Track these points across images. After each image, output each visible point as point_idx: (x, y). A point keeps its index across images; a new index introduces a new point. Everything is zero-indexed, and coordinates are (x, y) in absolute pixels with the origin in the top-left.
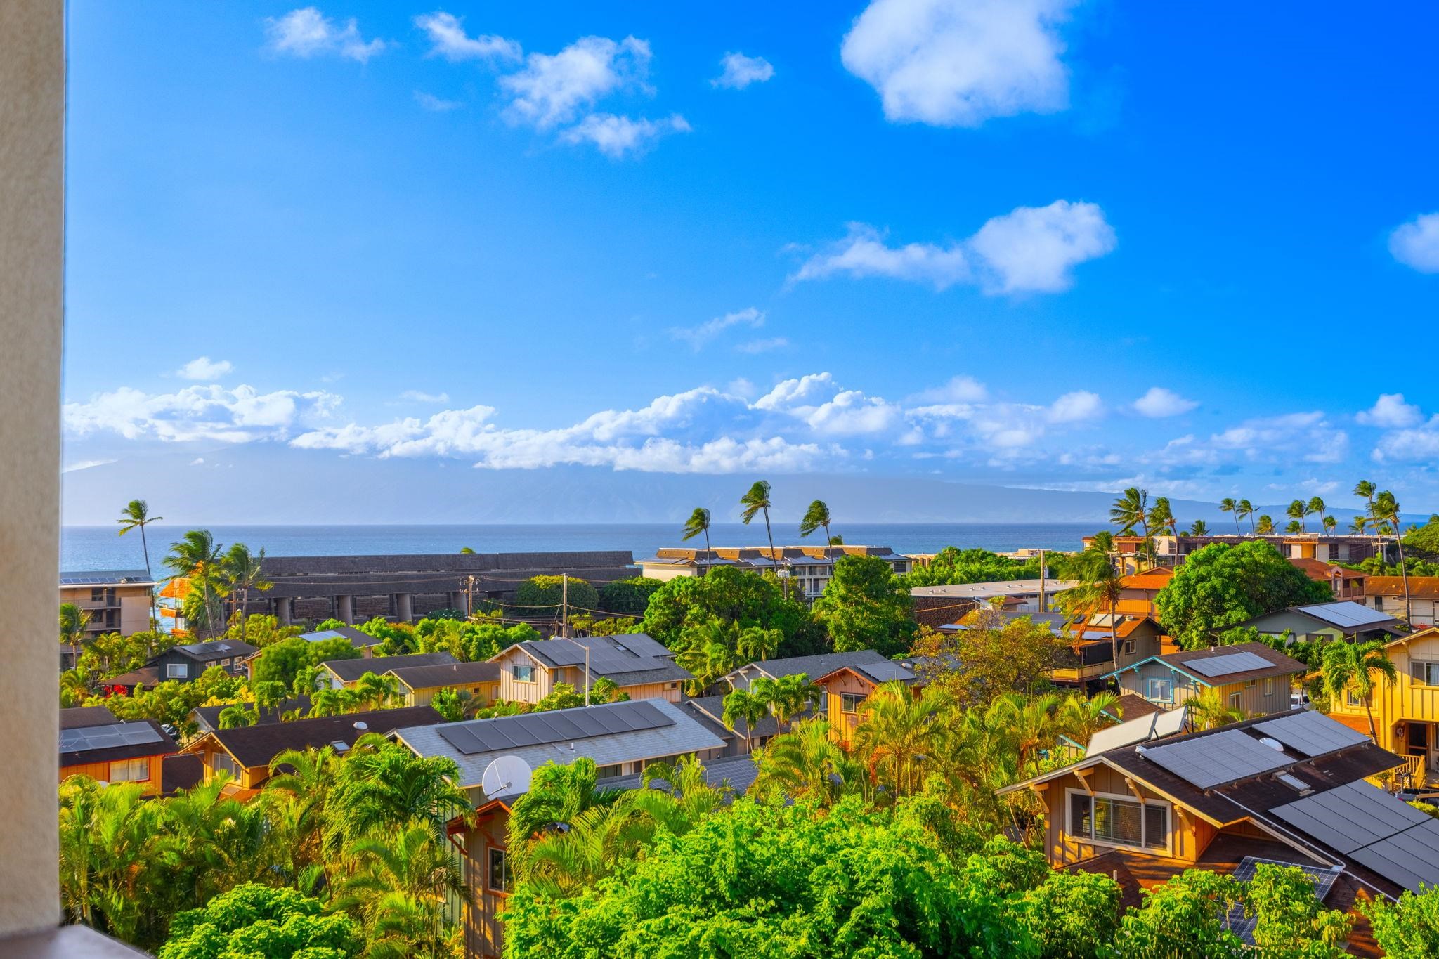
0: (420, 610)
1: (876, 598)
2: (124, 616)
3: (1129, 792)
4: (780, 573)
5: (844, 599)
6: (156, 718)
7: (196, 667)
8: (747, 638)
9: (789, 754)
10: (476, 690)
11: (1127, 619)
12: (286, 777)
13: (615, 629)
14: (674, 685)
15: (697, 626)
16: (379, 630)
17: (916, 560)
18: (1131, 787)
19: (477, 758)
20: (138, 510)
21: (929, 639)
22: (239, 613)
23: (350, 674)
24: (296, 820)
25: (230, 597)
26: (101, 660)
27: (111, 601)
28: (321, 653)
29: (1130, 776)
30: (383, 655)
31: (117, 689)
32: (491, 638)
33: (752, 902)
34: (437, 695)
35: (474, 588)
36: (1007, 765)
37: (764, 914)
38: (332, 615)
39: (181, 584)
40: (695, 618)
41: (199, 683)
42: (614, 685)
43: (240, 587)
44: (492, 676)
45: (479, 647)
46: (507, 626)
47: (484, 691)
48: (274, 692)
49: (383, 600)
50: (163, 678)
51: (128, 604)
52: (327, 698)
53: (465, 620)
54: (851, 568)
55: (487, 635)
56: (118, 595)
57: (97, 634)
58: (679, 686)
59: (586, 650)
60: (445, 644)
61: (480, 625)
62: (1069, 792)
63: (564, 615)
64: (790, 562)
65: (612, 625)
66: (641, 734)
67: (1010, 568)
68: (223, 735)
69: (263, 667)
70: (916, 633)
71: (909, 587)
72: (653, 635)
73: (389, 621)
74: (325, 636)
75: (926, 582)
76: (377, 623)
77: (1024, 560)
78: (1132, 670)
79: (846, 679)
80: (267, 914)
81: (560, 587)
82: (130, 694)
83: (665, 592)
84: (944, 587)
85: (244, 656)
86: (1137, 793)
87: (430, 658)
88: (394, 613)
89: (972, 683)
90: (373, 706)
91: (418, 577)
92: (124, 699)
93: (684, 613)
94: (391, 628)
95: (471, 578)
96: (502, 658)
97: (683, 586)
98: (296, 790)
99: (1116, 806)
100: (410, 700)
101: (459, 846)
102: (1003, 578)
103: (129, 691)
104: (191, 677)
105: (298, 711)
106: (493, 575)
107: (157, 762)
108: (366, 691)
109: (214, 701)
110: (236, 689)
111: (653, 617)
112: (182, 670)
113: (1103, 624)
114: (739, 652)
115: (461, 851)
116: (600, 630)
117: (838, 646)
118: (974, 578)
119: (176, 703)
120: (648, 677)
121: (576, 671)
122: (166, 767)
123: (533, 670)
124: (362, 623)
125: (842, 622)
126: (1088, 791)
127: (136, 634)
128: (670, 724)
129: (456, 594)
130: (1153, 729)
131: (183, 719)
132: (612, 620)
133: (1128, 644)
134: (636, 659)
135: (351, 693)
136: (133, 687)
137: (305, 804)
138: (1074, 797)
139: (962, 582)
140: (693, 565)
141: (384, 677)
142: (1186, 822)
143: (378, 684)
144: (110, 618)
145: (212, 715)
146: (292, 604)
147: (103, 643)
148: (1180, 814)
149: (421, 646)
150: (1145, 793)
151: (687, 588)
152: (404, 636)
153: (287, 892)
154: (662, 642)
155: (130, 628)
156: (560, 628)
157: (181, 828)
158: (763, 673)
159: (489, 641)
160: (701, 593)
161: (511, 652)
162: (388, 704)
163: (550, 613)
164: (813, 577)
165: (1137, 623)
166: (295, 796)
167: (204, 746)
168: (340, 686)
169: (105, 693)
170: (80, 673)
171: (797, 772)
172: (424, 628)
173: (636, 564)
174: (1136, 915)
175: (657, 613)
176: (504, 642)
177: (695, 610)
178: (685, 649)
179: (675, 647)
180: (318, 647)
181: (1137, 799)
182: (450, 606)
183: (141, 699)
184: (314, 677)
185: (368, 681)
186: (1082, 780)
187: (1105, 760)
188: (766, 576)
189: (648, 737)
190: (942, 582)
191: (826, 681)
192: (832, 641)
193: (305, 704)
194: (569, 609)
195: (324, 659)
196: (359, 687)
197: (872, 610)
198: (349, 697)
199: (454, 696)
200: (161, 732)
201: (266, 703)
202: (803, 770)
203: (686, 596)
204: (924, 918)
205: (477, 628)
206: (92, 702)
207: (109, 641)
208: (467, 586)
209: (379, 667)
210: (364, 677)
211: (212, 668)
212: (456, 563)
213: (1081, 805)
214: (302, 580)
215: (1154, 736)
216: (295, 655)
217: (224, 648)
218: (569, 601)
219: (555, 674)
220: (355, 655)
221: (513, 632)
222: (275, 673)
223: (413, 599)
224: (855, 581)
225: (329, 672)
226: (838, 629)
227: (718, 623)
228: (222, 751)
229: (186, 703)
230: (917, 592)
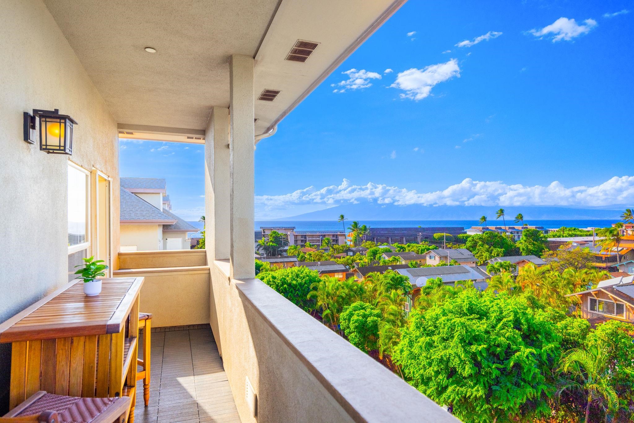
0: (407, 241)
1: (536, 241)
2: (339, 241)
3: (610, 299)
4: (507, 234)
5: (525, 241)
6: (345, 264)
7: (354, 253)
8: (495, 251)
9: (498, 281)
10: (420, 261)
11: (625, 249)
12: (370, 279)
13: (459, 247)
14: (473, 262)
15: (481, 247)
16: (397, 246)
17: (552, 231)
18: (611, 298)
19: (416, 277)
20: (342, 217)
21: (548, 252)
22: (364, 241)
23: (389, 256)
24: (372, 289)
25: (362, 237)
26: (334, 251)
27: (337, 237)
28: (382, 251)
29: (610, 294)
30: (398, 252)
31: (337, 257)
32: (425, 249)
33: (473, 315)
34: (410, 262)
35: (421, 236)
36: (570, 289)
37: (476, 318)
38: (386, 242)
39: (352, 234)
40: (480, 245)
41: (355, 257)
42: (456, 262)
43: (364, 235)
44: (424, 258)
45: (422, 250)
46: (429, 246)
47: (422, 261)
48: (371, 259)
49: (398, 239)
50: (347, 255)
51: (340, 238)
52: (384, 261)
53: (419, 244)
54: (528, 233)
55: (424, 248)
56: (338, 236)
57: (333, 245)
58: (475, 263)
59: (448, 252)
60: (413, 250)
61: (422, 245)
62: (589, 298)
63: (445, 243)
64: (510, 230)
65: (458, 246)
66: (461, 274)
67: (584, 233)
68: (358, 268)
69: (369, 254)
70: (543, 251)
71: (547, 238)
72: (468, 249)
73: (399, 244)
74: (384, 247)
75: (554, 236)
76: (396, 244)
77: (589, 231)
78: (623, 264)
79: (524, 263)
80: (363, 309)
81: (444, 236)
82: (340, 259)
83: (472, 238)
84: (560, 238)
85: (365, 251)
86: (613, 300)
87: (409, 253)
88: (401, 242)
89: (561, 265)
90: (394, 264)
91: (407, 233)
92: (339, 259)
93: (477, 244)
94: (400, 245)
95: (420, 233)
96: (427, 253)
97: (477, 236)
98: (372, 282)
99: (606, 303)
100: (403, 263)
101: (410, 298)
102: (581, 236)
103: (340, 258)
104: (353, 255)
105: (377, 264)
106: (426, 233)
107: (345, 274)
108: (393, 260)
109: (358, 261)
110: (363, 258)
111: (468, 244)
112: (351, 253)
113: (615, 250)
114: (493, 254)
115: (411, 299)
116: (455, 247)
117: (523, 254)
118: (571, 236)
119: (350, 261)
120: (466, 260)
121: (446, 257)
122: (347, 275)
123: (435, 257)
124: (393, 244)
125: (524, 247)
126: (595, 298)
127: (341, 245)
128: (469, 272)
129: (417, 237)
130: (621, 281)
131: (351, 265)
132: (458, 245)
133: (625, 257)
134: (463, 255)
135: (389, 261)
136: (340, 257)
137: (374, 285)
138: (591, 299)
139: (566, 237)
140: (481, 231)
141: (397, 257)
142: (630, 309)
143: (395, 259)
144: (336, 241)
145: (358, 264)
146: (377, 239)
147: (335, 247)
148: (628, 307)
149: (407, 250)
150: (616, 300)
151: (478, 237)
152: (403, 247)
153: (368, 304)
154: (471, 251)
155: (341, 244)
156: (443, 247)
157: (345, 287)
158: (499, 260)
159: (424, 250)
160: (482, 238)
161: (429, 252)
162: (398, 263)
163: (441, 243)
164: (518, 235)
165: (628, 250)
166: (372, 283)
167: (354, 271)
168: (387, 259)
169: (335, 258)
170: (330, 253)
171: (500, 286)
172: (408, 246)
173: (465, 230)
174: (594, 332)
175: (470, 243)
176: (428, 249)
177: (480, 243)
178: (477, 253)
179: (474, 252)
180: (382, 249)
181: (613, 301)
182: (415, 241)
183: (342, 260)
184: (380, 257)
185: (393, 258)
186: (593, 294)
187: (601, 289)
188: (503, 235)
189: (462, 275)
190: (559, 237)
191: (518, 263)
192: (522, 252)
193: (379, 263)
194: (446, 242)
195: (383, 252)
196: (391, 259)
197: (534, 244)
198: (389, 262)
199: (414, 262)
200: (346, 268)
201: (369, 262)
202: (502, 286)
203: (478, 239)
204: (523, 325)
205: (421, 246)
206: (332, 260)
207: (336, 246)
208: (419, 236)
209: (396, 254)
210: (392, 257)
211: (358, 253)
212: (417, 230)
213: (593, 302)
214: (379, 233)
215: (621, 283)
216: (376, 251)
217: (361, 249)
218: (446, 240)
219: (441, 258)
220: (391, 252)
221: (431, 247)
222: (371, 255)
223: (406, 239)
224: (529, 236)
225: (384, 255)
226: (523, 249)
227: (487, 246)
228: (358, 272)
229: (352, 261)
230: (549, 239)
